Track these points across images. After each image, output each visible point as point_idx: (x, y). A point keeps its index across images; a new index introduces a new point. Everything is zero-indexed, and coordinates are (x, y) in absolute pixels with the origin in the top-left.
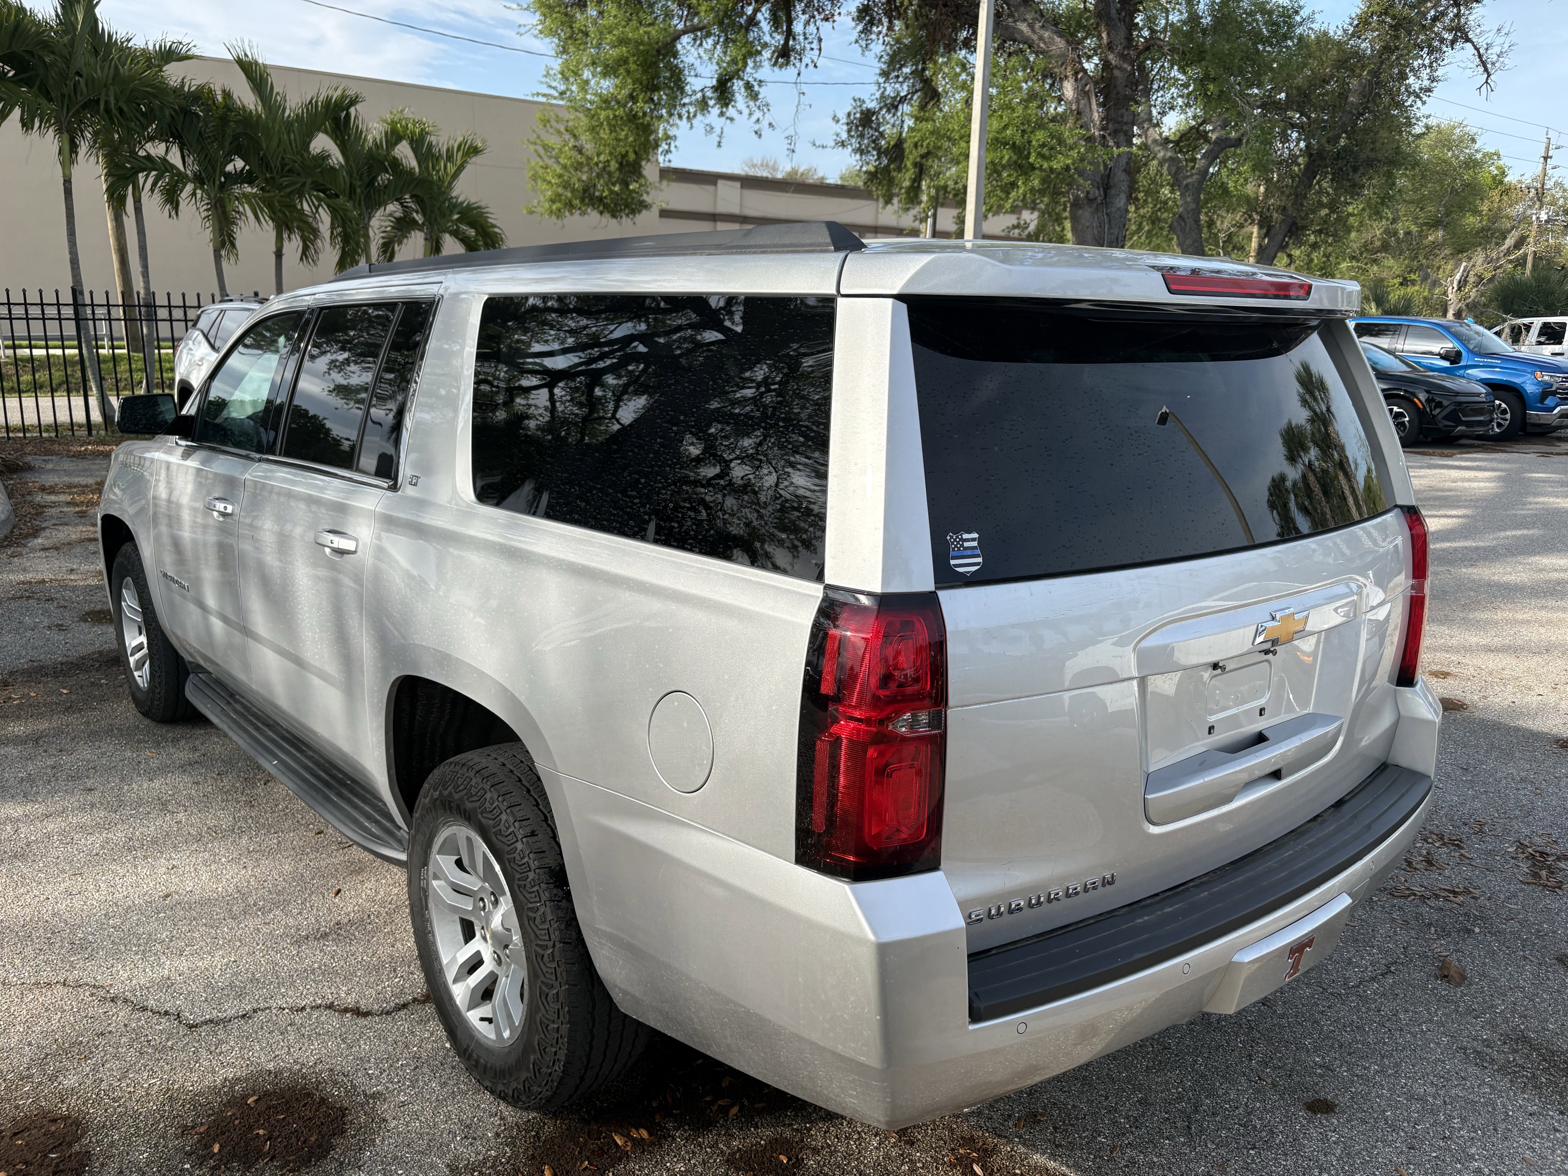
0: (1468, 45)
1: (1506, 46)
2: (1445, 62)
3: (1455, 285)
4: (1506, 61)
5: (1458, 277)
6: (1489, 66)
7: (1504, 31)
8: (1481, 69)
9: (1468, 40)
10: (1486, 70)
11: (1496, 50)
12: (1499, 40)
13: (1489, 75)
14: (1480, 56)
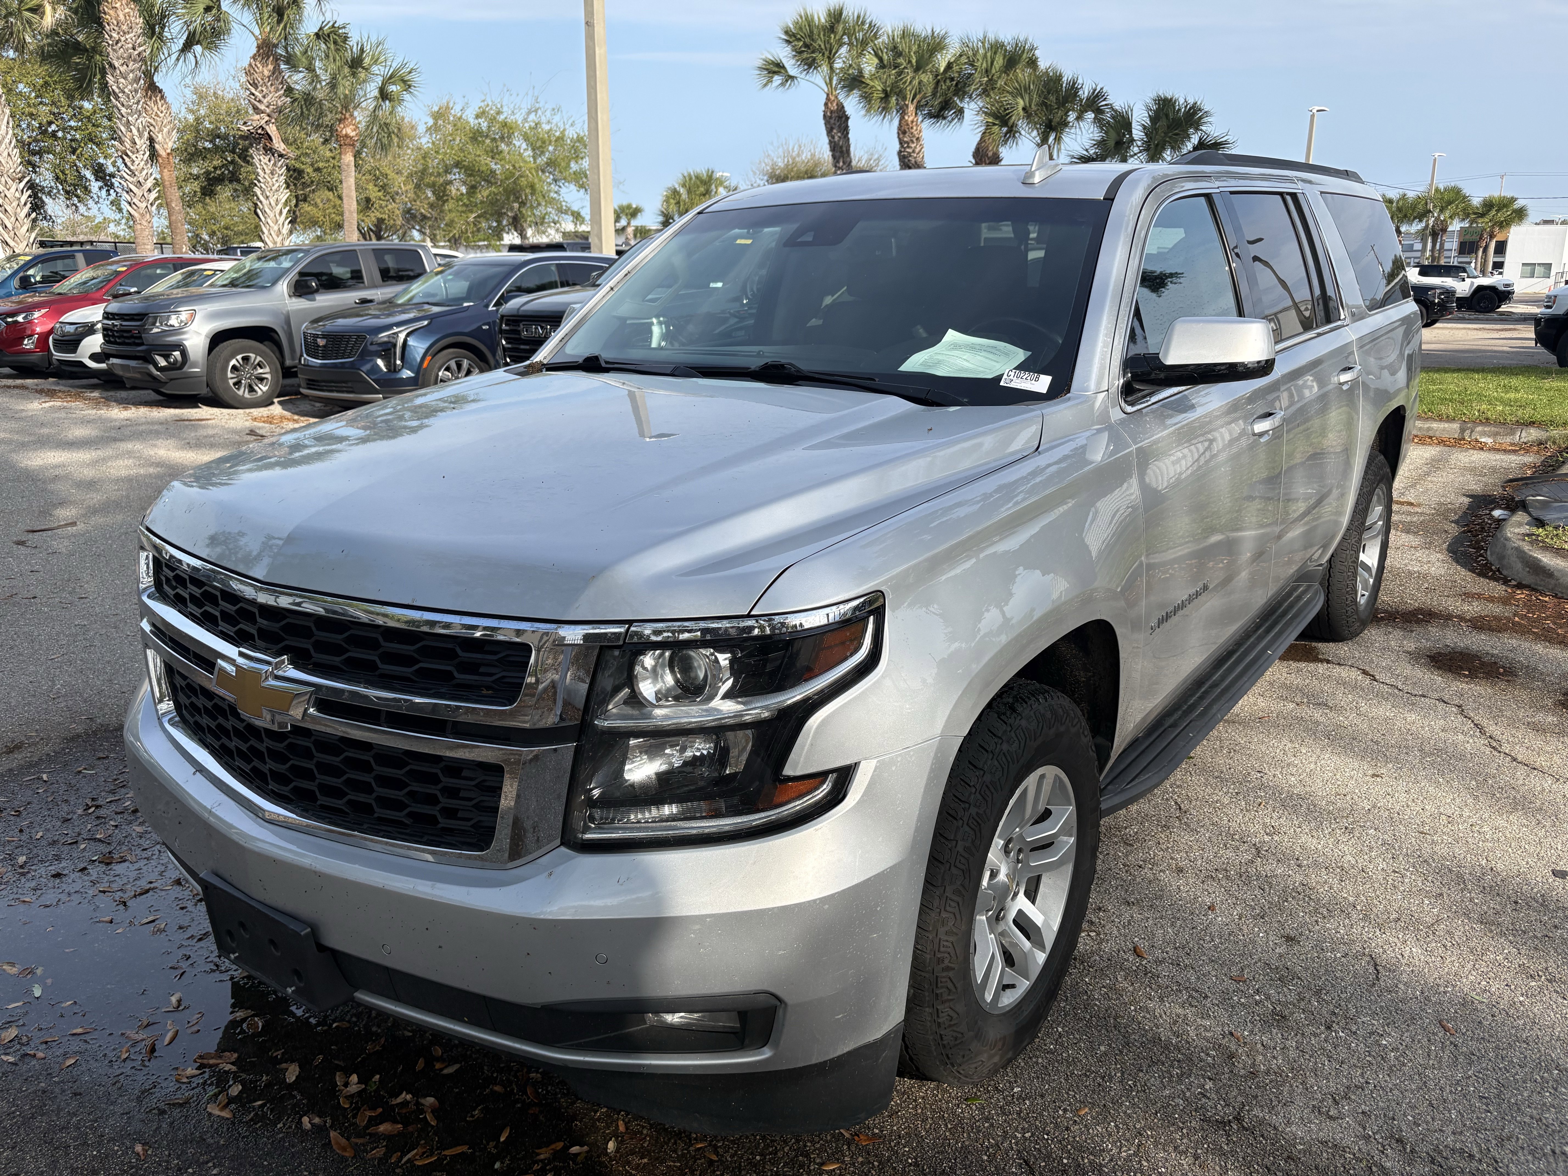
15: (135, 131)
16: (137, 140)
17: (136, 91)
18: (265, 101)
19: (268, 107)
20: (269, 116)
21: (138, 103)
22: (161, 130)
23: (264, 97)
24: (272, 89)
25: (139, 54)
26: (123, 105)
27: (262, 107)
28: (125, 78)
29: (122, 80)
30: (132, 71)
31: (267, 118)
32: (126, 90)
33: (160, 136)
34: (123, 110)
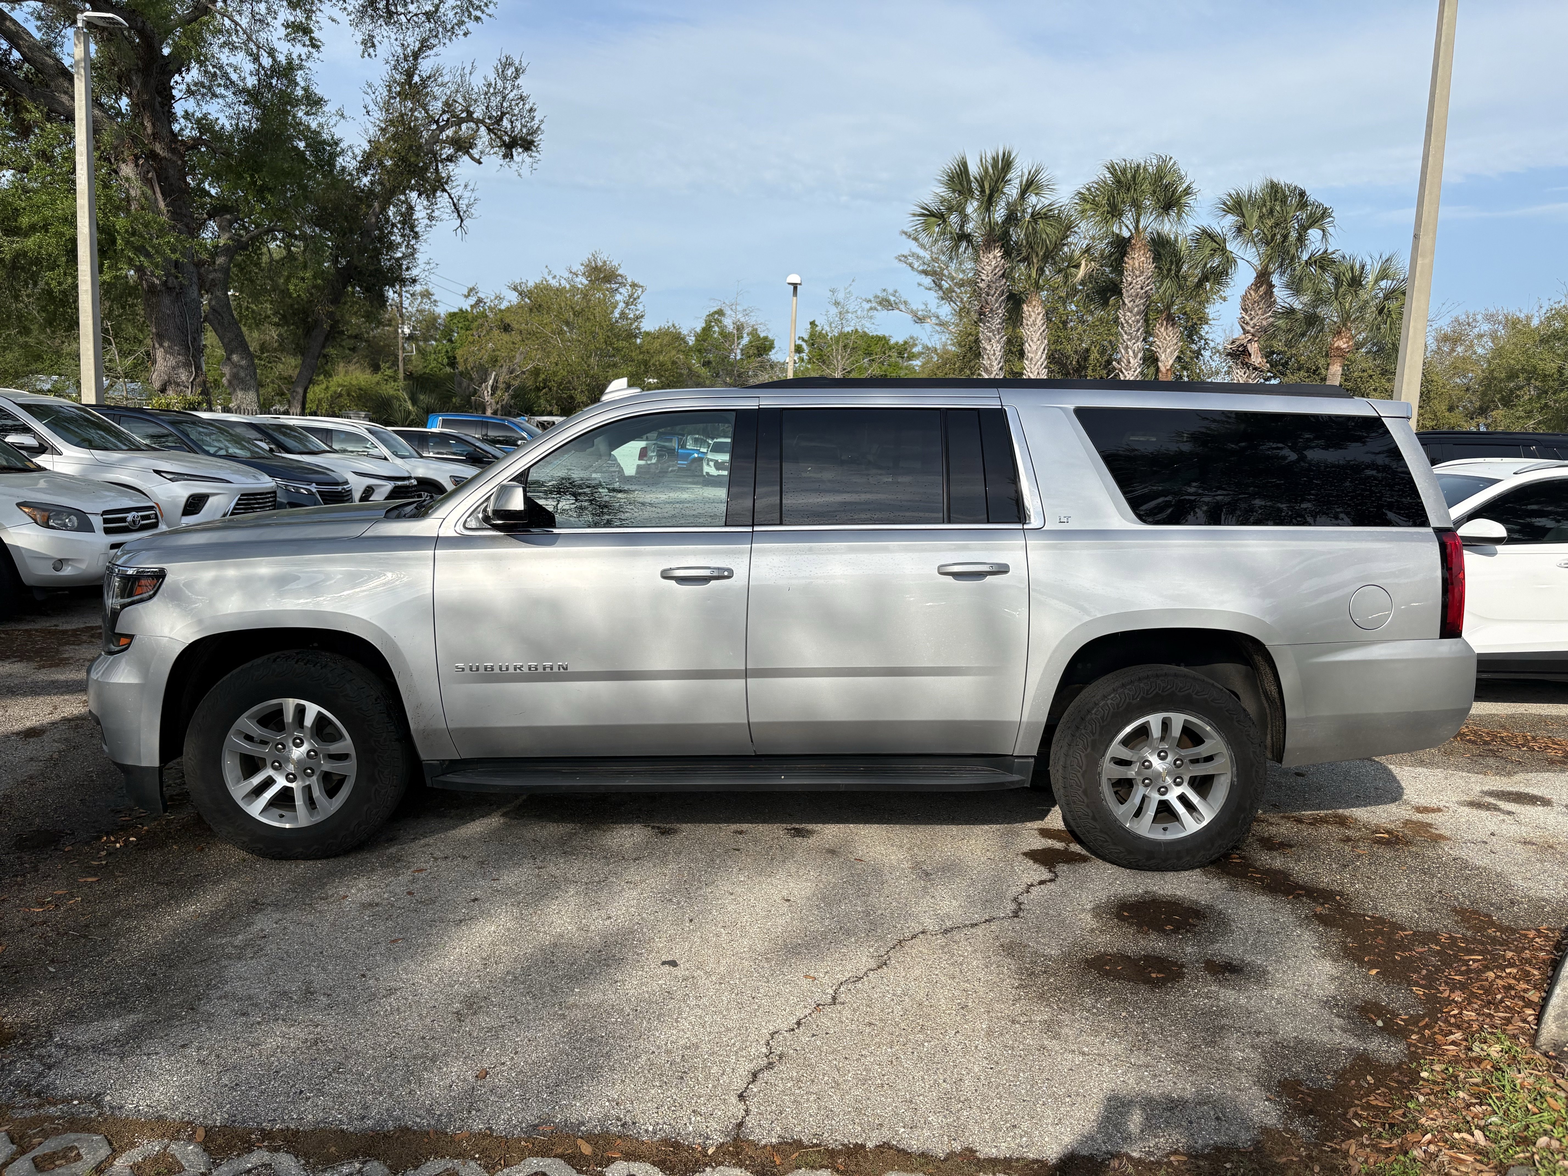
0: (446, 195)
1: (472, 199)
2: (439, 206)
3: (489, 390)
4: (473, 211)
5: (491, 382)
6: (461, 214)
7: (469, 188)
8: (456, 215)
9: (444, 190)
10: (459, 215)
11: (466, 202)
12: (467, 194)
13: (462, 221)
14: (454, 205)
15: (1131, 353)
16: (1132, 360)
17: (1138, 322)
18: (1251, 323)
19: (1253, 327)
20: (1253, 335)
21: (1138, 331)
22: (1165, 351)
23: (1251, 319)
24: (1260, 312)
25: (1146, 292)
26: (1126, 333)
27: (1248, 328)
28: (1131, 312)
29: (1129, 314)
30: (1137, 306)
31: (1250, 337)
32: (1130, 321)
33: (1163, 356)
34: (1125, 337)
